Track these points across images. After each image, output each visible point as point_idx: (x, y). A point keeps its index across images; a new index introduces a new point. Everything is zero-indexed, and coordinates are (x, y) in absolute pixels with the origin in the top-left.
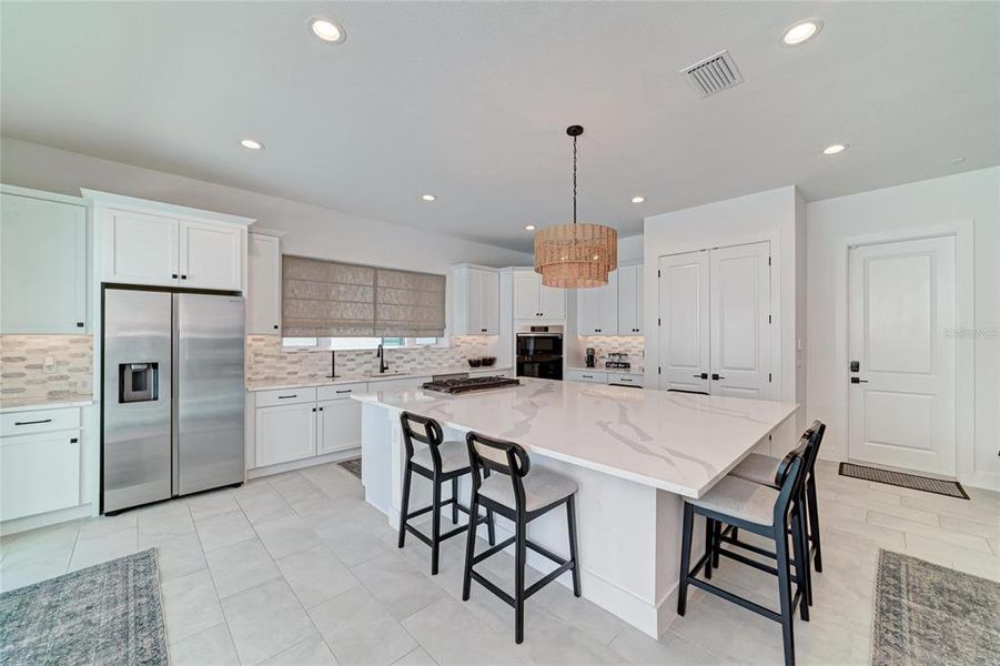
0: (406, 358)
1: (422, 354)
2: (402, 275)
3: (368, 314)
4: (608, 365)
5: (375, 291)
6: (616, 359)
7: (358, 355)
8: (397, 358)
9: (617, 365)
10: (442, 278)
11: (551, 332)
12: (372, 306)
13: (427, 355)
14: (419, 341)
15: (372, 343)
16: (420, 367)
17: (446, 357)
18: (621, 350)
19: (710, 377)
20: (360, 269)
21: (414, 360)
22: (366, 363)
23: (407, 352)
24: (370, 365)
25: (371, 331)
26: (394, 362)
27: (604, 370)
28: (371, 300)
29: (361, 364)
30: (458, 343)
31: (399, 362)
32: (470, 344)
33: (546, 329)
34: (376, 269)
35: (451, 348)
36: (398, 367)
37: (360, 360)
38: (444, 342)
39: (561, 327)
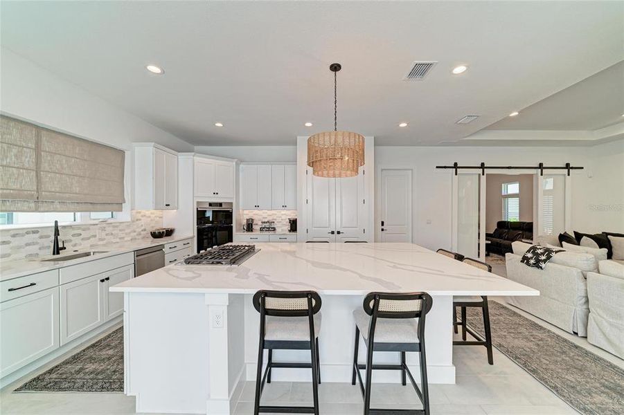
0: (84, 234)
1: (103, 229)
2: (75, 141)
3: (28, 183)
4: (261, 229)
5: (38, 157)
6: (267, 225)
7: (14, 236)
8: (73, 235)
9: (268, 229)
10: (122, 153)
11: (224, 208)
12: (33, 173)
13: (109, 230)
14: (94, 215)
15: (45, 220)
16: (101, 243)
17: (127, 231)
18: (269, 219)
19: (336, 233)
20: (12, 124)
21: (95, 236)
22: (27, 245)
23: (86, 228)
24: (37, 247)
25: (33, 205)
26: (71, 241)
27: (259, 232)
28: (33, 166)
29: (19, 247)
30: (139, 216)
31: (76, 240)
32: (150, 217)
33: (221, 205)
34: (38, 128)
35: (133, 222)
36: (75, 245)
37: (16, 242)
38: (124, 216)
39: (232, 203)
